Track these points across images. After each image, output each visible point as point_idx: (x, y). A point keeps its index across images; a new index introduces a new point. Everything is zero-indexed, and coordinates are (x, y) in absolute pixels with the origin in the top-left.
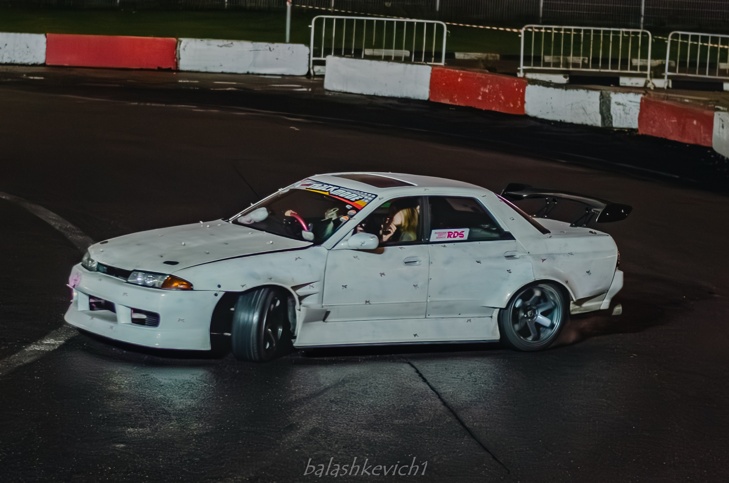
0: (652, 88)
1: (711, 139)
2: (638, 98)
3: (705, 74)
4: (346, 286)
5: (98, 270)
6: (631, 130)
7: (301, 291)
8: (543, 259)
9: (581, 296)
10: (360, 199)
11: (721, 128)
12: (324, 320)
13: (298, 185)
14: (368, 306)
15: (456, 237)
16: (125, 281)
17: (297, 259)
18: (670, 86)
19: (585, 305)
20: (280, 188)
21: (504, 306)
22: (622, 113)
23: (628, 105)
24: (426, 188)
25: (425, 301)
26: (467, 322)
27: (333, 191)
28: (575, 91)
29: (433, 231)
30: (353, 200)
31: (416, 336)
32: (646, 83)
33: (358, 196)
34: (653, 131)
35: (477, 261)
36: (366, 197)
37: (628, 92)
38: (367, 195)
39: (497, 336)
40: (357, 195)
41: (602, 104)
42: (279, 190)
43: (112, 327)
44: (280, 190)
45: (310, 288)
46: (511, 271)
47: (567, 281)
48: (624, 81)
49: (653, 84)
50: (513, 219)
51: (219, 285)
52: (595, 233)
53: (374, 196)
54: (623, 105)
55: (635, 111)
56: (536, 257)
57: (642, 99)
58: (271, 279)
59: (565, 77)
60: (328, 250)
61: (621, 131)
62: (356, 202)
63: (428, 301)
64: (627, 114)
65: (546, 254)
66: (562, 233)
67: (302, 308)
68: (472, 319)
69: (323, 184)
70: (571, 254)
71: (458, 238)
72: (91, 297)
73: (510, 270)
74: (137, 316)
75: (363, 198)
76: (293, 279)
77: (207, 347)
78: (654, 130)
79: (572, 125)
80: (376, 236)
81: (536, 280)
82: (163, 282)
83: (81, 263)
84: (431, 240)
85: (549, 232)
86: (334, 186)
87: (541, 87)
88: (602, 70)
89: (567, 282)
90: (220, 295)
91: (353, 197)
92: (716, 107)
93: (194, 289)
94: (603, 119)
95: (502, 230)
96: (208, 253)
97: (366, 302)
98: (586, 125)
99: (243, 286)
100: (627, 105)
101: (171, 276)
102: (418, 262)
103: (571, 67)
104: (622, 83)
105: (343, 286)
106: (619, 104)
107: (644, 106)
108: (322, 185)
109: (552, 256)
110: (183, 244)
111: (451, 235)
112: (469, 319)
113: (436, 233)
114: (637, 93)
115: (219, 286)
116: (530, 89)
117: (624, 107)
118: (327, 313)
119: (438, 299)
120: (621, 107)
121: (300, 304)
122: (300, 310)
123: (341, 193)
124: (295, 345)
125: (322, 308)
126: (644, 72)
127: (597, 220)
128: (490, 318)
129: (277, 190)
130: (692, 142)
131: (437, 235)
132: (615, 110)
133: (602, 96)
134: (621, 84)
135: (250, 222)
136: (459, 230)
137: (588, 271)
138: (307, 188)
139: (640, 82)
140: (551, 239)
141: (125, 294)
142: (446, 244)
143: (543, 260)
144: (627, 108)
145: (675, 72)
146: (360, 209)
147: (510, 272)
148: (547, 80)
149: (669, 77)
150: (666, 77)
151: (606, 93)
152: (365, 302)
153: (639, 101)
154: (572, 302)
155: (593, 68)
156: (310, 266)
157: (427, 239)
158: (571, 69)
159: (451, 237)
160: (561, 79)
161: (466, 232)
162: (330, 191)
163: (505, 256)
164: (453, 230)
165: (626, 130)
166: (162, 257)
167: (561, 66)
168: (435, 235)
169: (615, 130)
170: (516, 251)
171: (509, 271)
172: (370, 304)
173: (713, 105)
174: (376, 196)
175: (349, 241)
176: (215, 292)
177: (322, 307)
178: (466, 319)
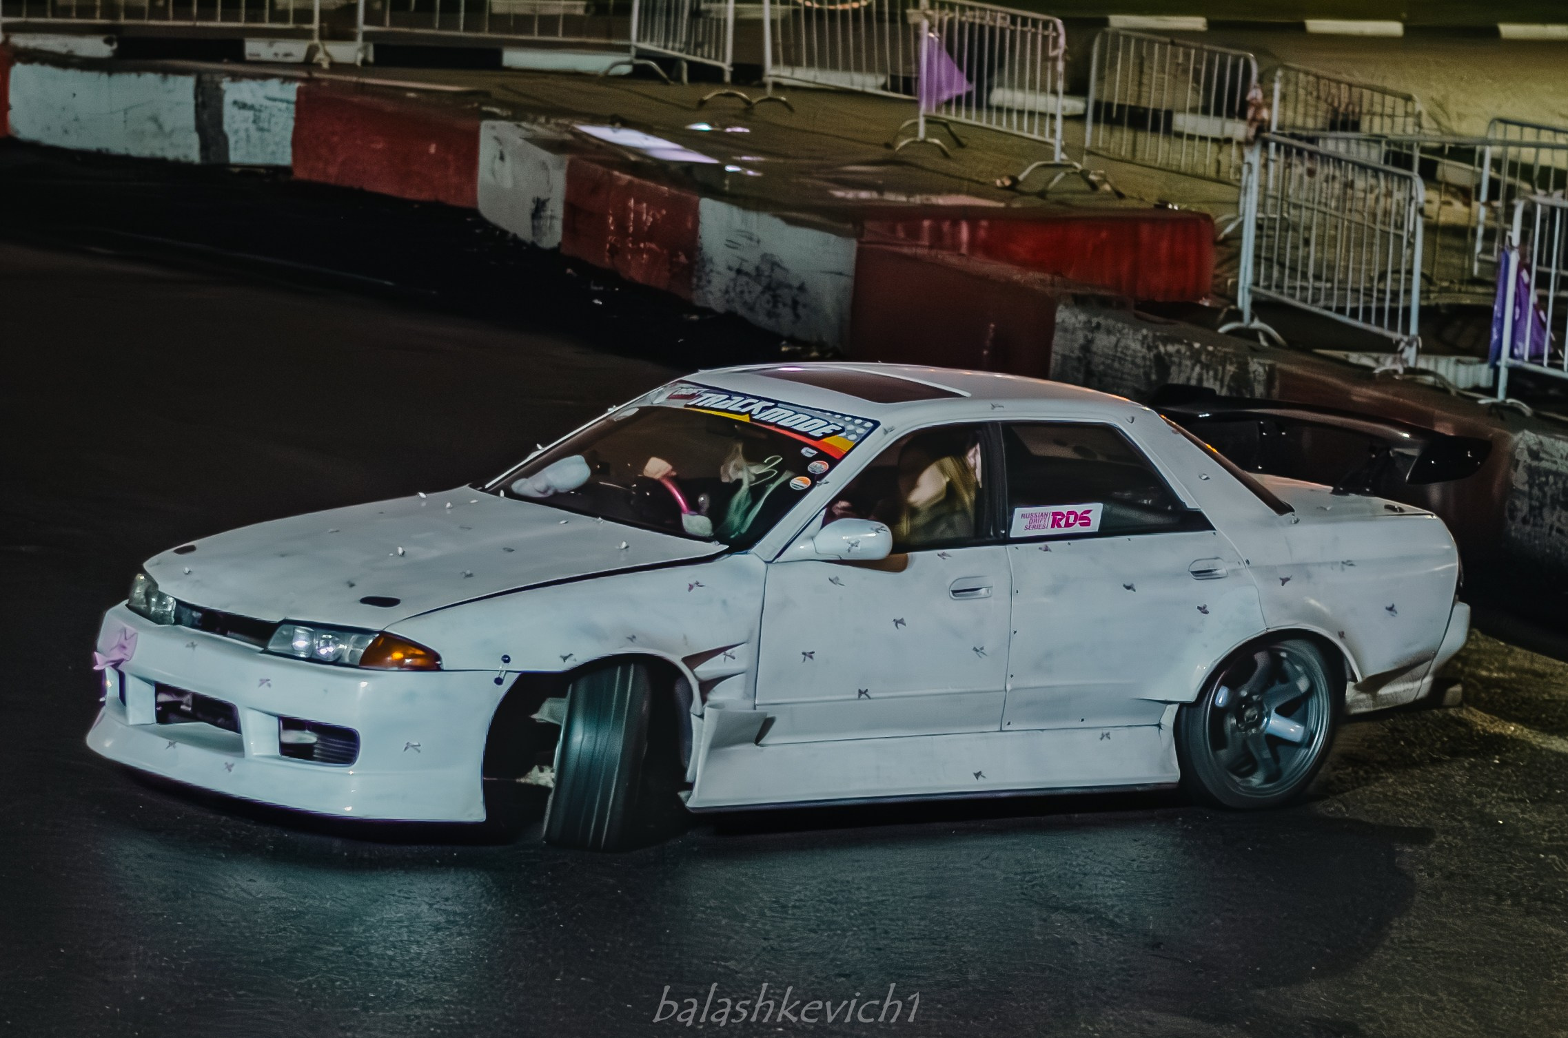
0: (325, 65)
1: (474, 190)
2: (290, 91)
3: (456, 28)
4: (813, 653)
5: (178, 621)
6: (275, 171)
7: (706, 670)
8: (1284, 577)
9: (1373, 669)
10: (835, 433)
11: (497, 161)
12: (757, 740)
13: (659, 397)
14: (864, 702)
15: (1072, 525)
16: (261, 649)
17: (691, 587)
18: (371, 58)
19: (1385, 691)
20: (611, 407)
21: (1190, 696)
22: (252, 127)
23: (266, 107)
24: (994, 402)
25: (1003, 688)
26: (1101, 739)
27: (760, 412)
28: (133, 76)
29: (1018, 511)
30: (818, 434)
31: (980, 778)
32: (312, 51)
33: (829, 424)
34: (331, 172)
35: (1124, 586)
36: (850, 427)
37: (266, 77)
38: (852, 422)
39: (1172, 774)
40: (826, 423)
41: (200, 108)
42: (609, 409)
43: (229, 767)
44: (611, 410)
45: (725, 659)
46: (1207, 609)
47: (1343, 633)
48: (255, 48)
49: (327, 54)
50: (1207, 478)
51: (505, 656)
52: (1401, 510)
53: (869, 425)
54: (252, 108)
55: (283, 123)
56: (1266, 572)
57: (299, 91)
58: (632, 638)
59: (108, 42)
60: (766, 562)
61: (249, 172)
62: (825, 440)
63: (1009, 688)
64: (261, 129)
65: (1287, 566)
66: (1320, 512)
67: (708, 711)
68: (1112, 732)
69: (730, 394)
70: (1350, 563)
71: (1077, 528)
72: (160, 688)
73: (1204, 607)
74: (292, 737)
75: (843, 430)
76: (685, 638)
77: (476, 813)
78: (333, 170)
79: (126, 161)
80: (886, 527)
81: (1269, 631)
82: (362, 651)
83: (126, 602)
84: (1012, 535)
85: (1291, 510)
86: (760, 399)
87: (48, 70)
88: (198, 24)
89: (1341, 635)
90: (509, 681)
91: (817, 427)
92: (485, 108)
93: (444, 667)
94: (204, 148)
95: (1183, 505)
96: (470, 575)
97: (861, 692)
98: (163, 162)
99: (565, 658)
100: (263, 108)
101: (382, 633)
102: (983, 591)
103: (122, 15)
104: (251, 55)
105: (804, 654)
106: (243, 106)
107: (306, 107)
108: (727, 396)
109: (1304, 570)
110: (400, 551)
111: (1061, 520)
112: (1106, 731)
113: (1023, 516)
114: (287, 79)
115: (506, 659)
116: (20, 73)
117: (257, 113)
118: (768, 723)
119: (1032, 683)
120: (250, 114)
121: (704, 700)
122: (702, 716)
123: (782, 417)
124: (689, 804)
125: (752, 711)
126: (307, 26)
127: (1407, 478)
128: (1157, 728)
129: (605, 411)
130: (425, 196)
131: (1026, 522)
132: (234, 122)
133: (200, 89)
134: (248, 57)
135: (545, 492)
136: (1079, 508)
137: (1389, 605)
138: (687, 406)
139: (297, 50)
140: (1298, 527)
141: (263, 682)
142: (1050, 544)
143: (1284, 581)
144: (264, 115)
145: (382, 24)
146: (838, 458)
147: (1206, 612)
148: (64, 50)
149: (367, 36)
150: (360, 38)
151: (212, 81)
152: (857, 692)
153: (293, 97)
154: (1350, 685)
155: (176, 18)
156: (724, 602)
157: (1003, 532)
158: (123, 21)
159: (1059, 526)
160: (96, 47)
161: (1096, 511)
162: (753, 413)
163: (1193, 573)
164: (1064, 509)
165: (262, 171)
166: (352, 585)
167: (98, 14)
168: (1023, 520)
169: (237, 170)
170: (1216, 558)
171: (1203, 610)
172: (869, 698)
173: (476, 105)
174: (876, 424)
175: (816, 540)
176: (496, 675)
177: (755, 709)
178: (1099, 733)
